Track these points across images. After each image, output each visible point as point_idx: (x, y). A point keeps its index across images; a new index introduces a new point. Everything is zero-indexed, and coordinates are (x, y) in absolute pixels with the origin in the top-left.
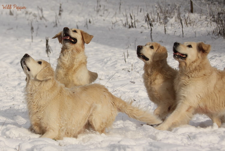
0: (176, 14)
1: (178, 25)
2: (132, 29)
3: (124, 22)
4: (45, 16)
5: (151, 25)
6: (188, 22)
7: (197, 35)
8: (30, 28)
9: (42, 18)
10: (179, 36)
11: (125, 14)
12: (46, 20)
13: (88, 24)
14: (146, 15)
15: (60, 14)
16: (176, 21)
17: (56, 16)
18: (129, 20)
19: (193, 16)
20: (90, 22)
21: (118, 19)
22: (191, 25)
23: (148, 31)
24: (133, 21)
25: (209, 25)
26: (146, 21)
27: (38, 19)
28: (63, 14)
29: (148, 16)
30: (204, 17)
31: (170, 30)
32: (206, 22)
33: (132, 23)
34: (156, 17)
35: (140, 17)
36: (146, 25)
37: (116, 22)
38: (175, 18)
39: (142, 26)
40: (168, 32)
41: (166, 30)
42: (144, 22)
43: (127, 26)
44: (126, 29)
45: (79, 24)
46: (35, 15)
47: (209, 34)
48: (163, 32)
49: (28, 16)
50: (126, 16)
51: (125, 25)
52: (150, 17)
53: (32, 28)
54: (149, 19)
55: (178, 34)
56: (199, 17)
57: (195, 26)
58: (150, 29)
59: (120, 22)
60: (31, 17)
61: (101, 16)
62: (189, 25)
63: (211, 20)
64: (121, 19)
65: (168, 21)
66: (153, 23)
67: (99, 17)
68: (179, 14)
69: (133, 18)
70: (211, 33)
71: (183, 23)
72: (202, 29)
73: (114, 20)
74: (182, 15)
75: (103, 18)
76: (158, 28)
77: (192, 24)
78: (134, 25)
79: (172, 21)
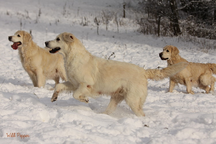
0: (114, 18)
1: (115, 25)
2: (85, 27)
3: (81, 22)
4: (30, 16)
5: (98, 24)
6: (122, 23)
7: (127, 32)
8: (19, 23)
9: (28, 17)
10: (116, 32)
11: (81, 16)
12: (30, 19)
13: (58, 22)
14: (95, 18)
15: (39, 15)
16: (114, 22)
17: (37, 17)
18: (84, 21)
19: (125, 20)
20: (58, 21)
21: (77, 20)
22: (123, 26)
23: (96, 28)
24: (86, 21)
25: (135, 26)
26: (95, 22)
27: (25, 18)
28: (42, 15)
29: (96, 19)
30: (132, 21)
31: (110, 28)
32: (133, 24)
33: (86, 23)
34: (101, 19)
35: (91, 19)
36: (95, 24)
37: (76, 21)
38: (114, 21)
39: (92, 25)
40: (109, 29)
41: (108, 28)
42: (93, 22)
43: (83, 25)
44: (82, 26)
45: (52, 22)
46: (23, 16)
47: (135, 32)
48: (105, 29)
49: (18, 16)
50: (82, 18)
51: (81, 24)
52: (97, 19)
53: (21, 24)
54: (97, 21)
55: (115, 31)
56: (129, 21)
57: (126, 26)
58: (97, 27)
59: (78, 22)
60: (21, 17)
61: (66, 17)
62: (122, 25)
63: (136, 23)
64: (78, 20)
65: (109, 22)
66: (99, 23)
67: (65, 18)
68: (116, 18)
69: (86, 19)
70: (136, 31)
71: (119, 23)
72: (131, 28)
73: (74, 20)
74: (118, 19)
75: (67, 19)
76: (102, 26)
77: (124, 25)
78: (87, 24)
79: (111, 22)
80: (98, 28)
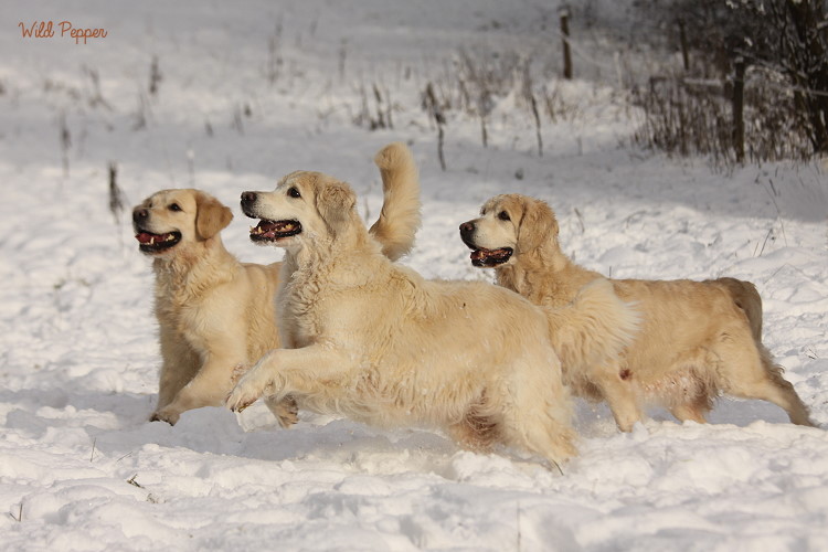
0: (519, 85)
1: (523, 118)
2: (380, 133)
3: (356, 111)
4: (106, 95)
5: (439, 119)
6: (557, 106)
7: (586, 149)
8: (57, 133)
9: (97, 101)
10: (529, 154)
11: (357, 85)
12: (109, 108)
13: (244, 118)
14: (423, 88)
15: (153, 89)
16: (518, 105)
17: (141, 96)
18: (372, 104)
19: (573, 89)
20: (248, 112)
21: (335, 101)
22: (565, 118)
23: (432, 137)
24: (384, 108)
25: (622, 116)
26: (424, 105)
27: (84, 105)
28: (163, 87)
29: (430, 92)
30: (606, 91)
31: (500, 134)
32: (613, 108)
33: (380, 114)
34: (456, 93)
35: (405, 95)
36: (425, 120)
37: (332, 110)
38: (517, 96)
39: (413, 123)
40: (495, 140)
41: (489, 134)
42: (418, 110)
43: (366, 123)
44: (363, 133)
45: (215, 121)
46: (74, 94)
47: (621, 145)
48: (478, 140)
49: (51, 97)
50: (362, 92)
51: (358, 121)
52: (437, 94)
53: (65, 135)
54: (434, 102)
55: (524, 146)
56: (590, 92)
57: (577, 122)
58: (437, 133)
59: (343, 112)
60: (62, 99)
61: (283, 92)
62: (559, 118)
63: (627, 99)
64: (344, 102)
65: (493, 105)
66: (447, 114)
67: (277, 98)
68: (528, 84)
69: (383, 96)
70: (628, 142)
71: (541, 109)
72: (601, 129)
73: (324, 105)
74: (536, 88)
75: (289, 99)
76: (462, 127)
77: (569, 115)
78: (385, 120)
79: (505, 103)
80: (441, 135)
